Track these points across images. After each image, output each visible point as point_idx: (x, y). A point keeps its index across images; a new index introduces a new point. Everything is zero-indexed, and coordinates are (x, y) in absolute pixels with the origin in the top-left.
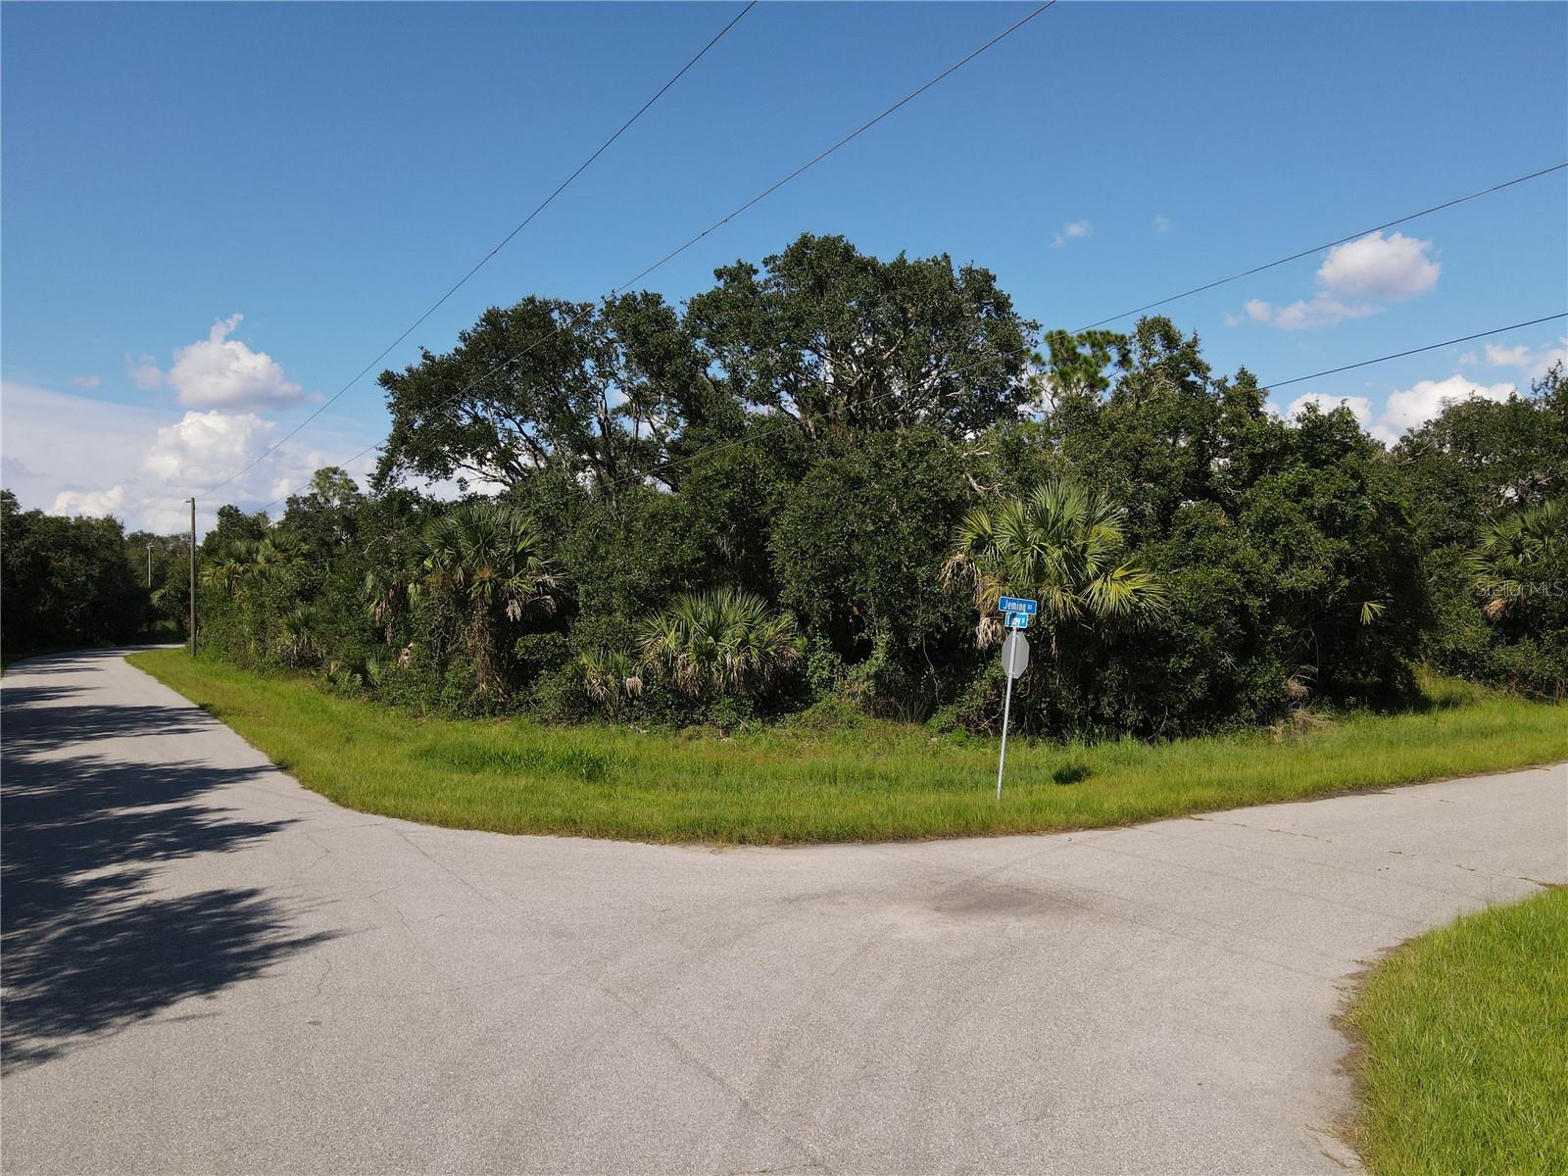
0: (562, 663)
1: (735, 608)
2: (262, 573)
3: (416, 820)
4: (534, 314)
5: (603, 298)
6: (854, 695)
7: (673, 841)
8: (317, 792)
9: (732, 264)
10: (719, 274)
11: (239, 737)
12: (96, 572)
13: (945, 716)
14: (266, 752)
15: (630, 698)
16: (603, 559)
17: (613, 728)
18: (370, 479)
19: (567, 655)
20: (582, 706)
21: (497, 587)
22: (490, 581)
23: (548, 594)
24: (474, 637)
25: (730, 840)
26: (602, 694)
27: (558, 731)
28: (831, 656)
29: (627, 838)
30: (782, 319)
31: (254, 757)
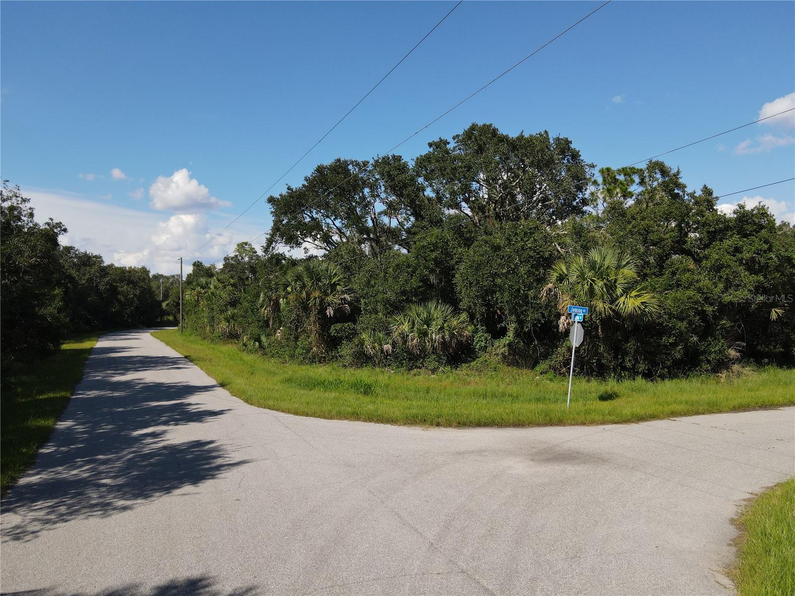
0: (353, 338)
1: (437, 311)
2: (212, 293)
3: (283, 411)
4: (340, 167)
5: (373, 158)
6: (497, 355)
7: (404, 424)
8: (238, 397)
9: (437, 140)
10: (430, 145)
11: (202, 371)
12: (138, 292)
13: (543, 366)
14: (215, 378)
15: (386, 355)
16: (373, 287)
17: (378, 369)
18: (262, 248)
19: (355, 333)
20: (362, 359)
21: (322, 301)
22: (319, 298)
23: (346, 304)
24: (311, 326)
25: (432, 424)
26: (372, 353)
27: (350, 371)
28: (486, 335)
29: (382, 422)
30: (461, 167)
31: (209, 381)
